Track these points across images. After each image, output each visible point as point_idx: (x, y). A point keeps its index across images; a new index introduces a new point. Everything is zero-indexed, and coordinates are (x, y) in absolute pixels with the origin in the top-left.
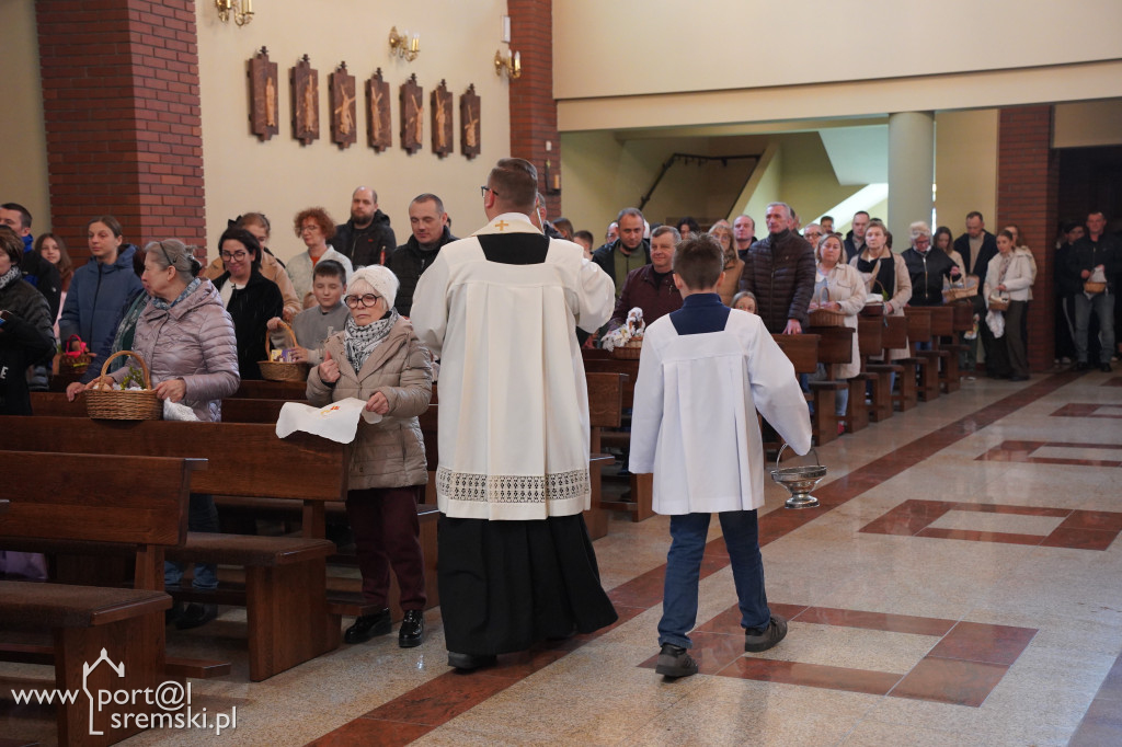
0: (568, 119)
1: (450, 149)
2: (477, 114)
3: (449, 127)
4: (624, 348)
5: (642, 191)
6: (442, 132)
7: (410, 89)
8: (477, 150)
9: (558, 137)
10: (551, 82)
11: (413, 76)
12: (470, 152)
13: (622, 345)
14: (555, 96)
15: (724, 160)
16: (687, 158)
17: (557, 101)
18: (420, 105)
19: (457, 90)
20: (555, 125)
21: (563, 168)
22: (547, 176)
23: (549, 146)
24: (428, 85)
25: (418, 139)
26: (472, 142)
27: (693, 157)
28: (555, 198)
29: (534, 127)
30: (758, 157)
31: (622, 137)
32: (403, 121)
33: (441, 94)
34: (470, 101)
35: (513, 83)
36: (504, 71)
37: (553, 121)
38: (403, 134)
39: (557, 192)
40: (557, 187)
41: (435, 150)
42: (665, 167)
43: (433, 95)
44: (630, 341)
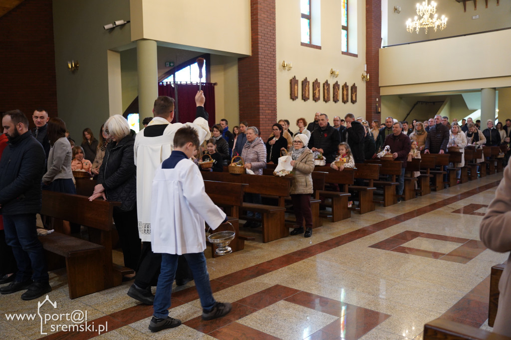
0: (383, 92)
1: (347, 101)
2: (356, 91)
3: (347, 95)
4: (383, 157)
5: (408, 112)
6: (345, 97)
7: (336, 85)
8: (356, 101)
9: (380, 97)
10: (378, 82)
11: (337, 82)
12: (353, 102)
13: (383, 156)
14: (380, 85)
15: (434, 103)
16: (422, 102)
17: (380, 87)
18: (339, 89)
19: (350, 85)
20: (380, 94)
21: (382, 106)
22: (377, 108)
23: (377, 99)
24: (341, 84)
25: (338, 98)
26: (354, 99)
27: (424, 102)
28: (379, 114)
29: (373, 94)
30: (443, 102)
31: (401, 97)
32: (334, 94)
33: (345, 86)
34: (354, 88)
35: (367, 82)
36: (364, 79)
37: (379, 93)
38: (334, 97)
39: (380, 113)
40: (379, 111)
41: (343, 102)
42: (415, 105)
43: (343, 86)
44: (385, 155)
